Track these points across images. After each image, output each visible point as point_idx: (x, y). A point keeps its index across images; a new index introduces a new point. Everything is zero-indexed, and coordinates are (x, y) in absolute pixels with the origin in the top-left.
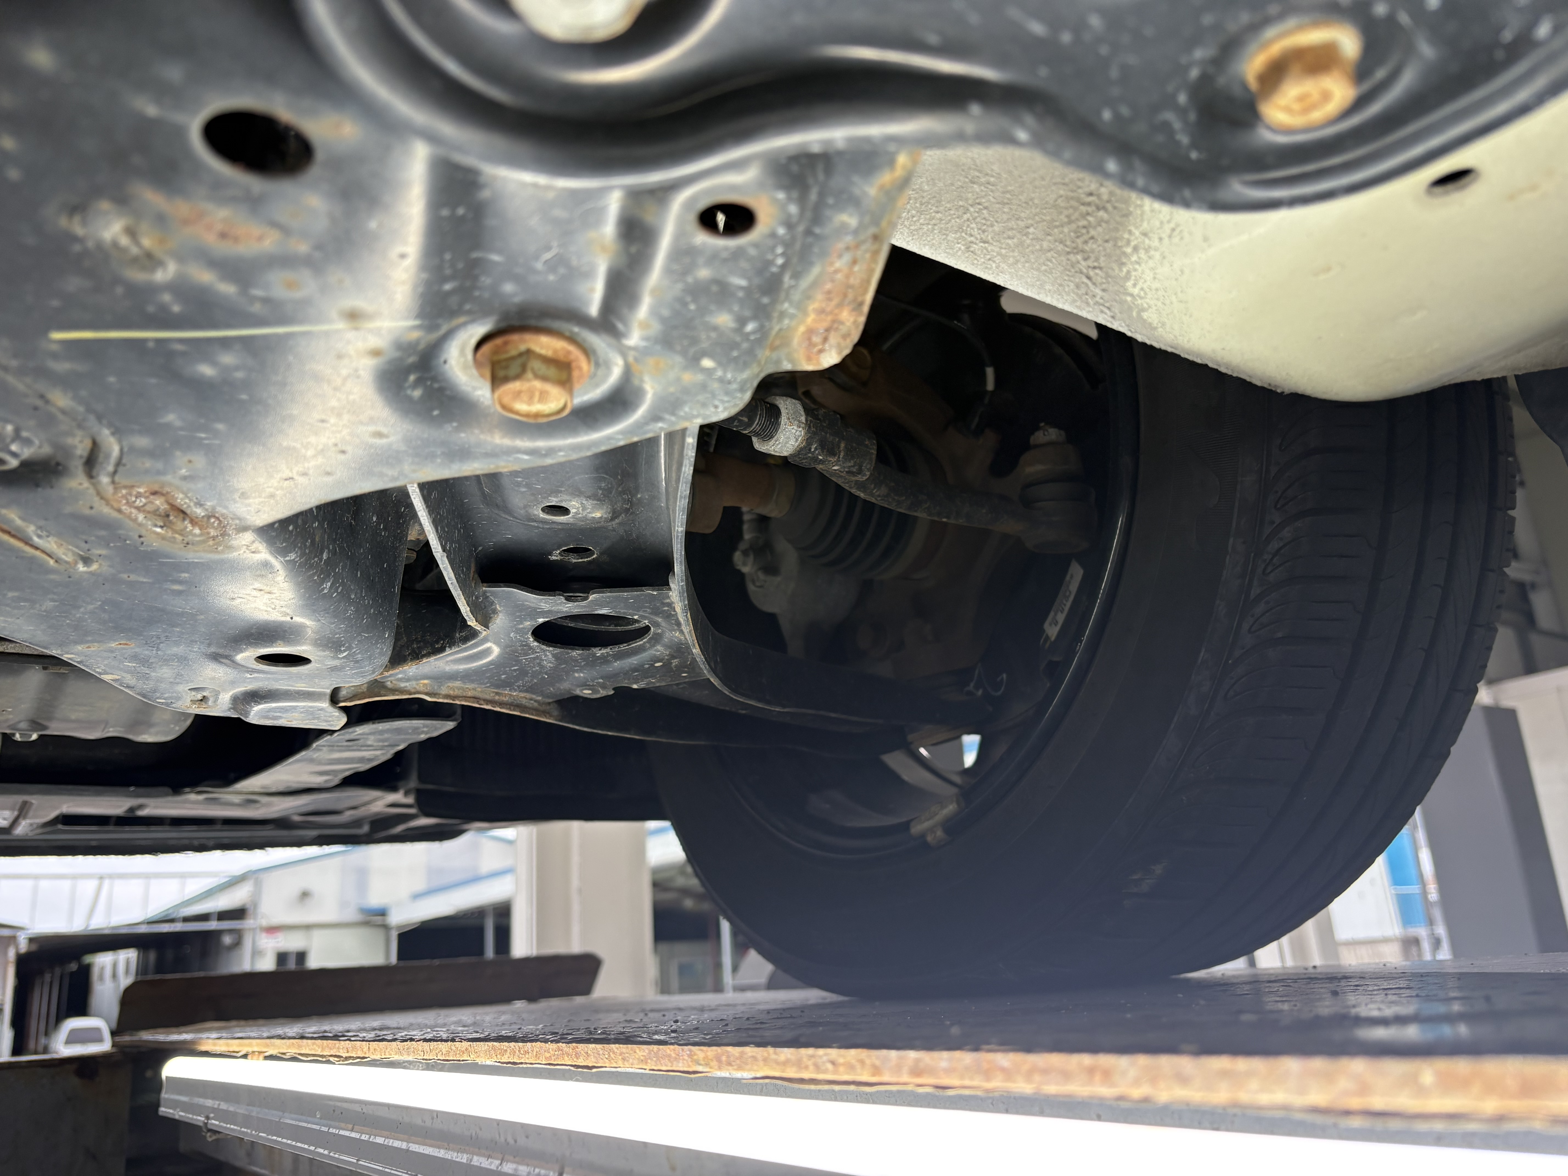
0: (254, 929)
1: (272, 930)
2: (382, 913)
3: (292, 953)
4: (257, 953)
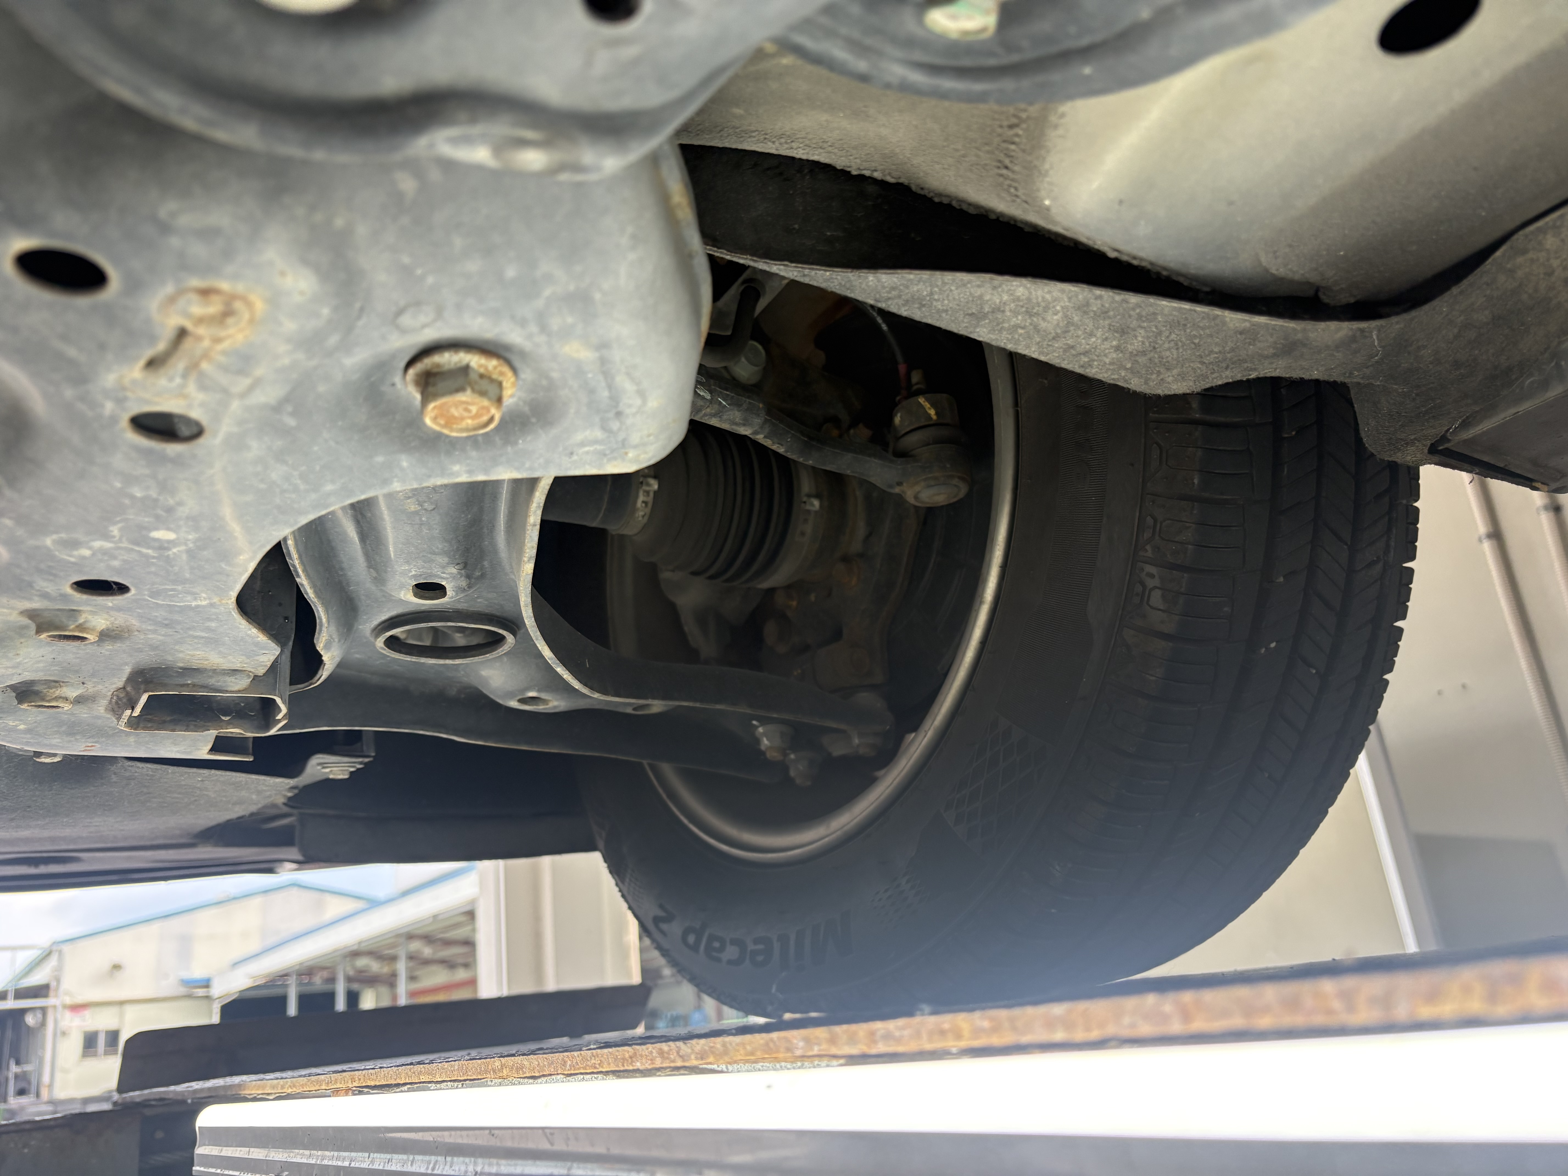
0: (59, 1008)
1: (77, 1008)
2: (205, 983)
3: (102, 1032)
4: (60, 1035)
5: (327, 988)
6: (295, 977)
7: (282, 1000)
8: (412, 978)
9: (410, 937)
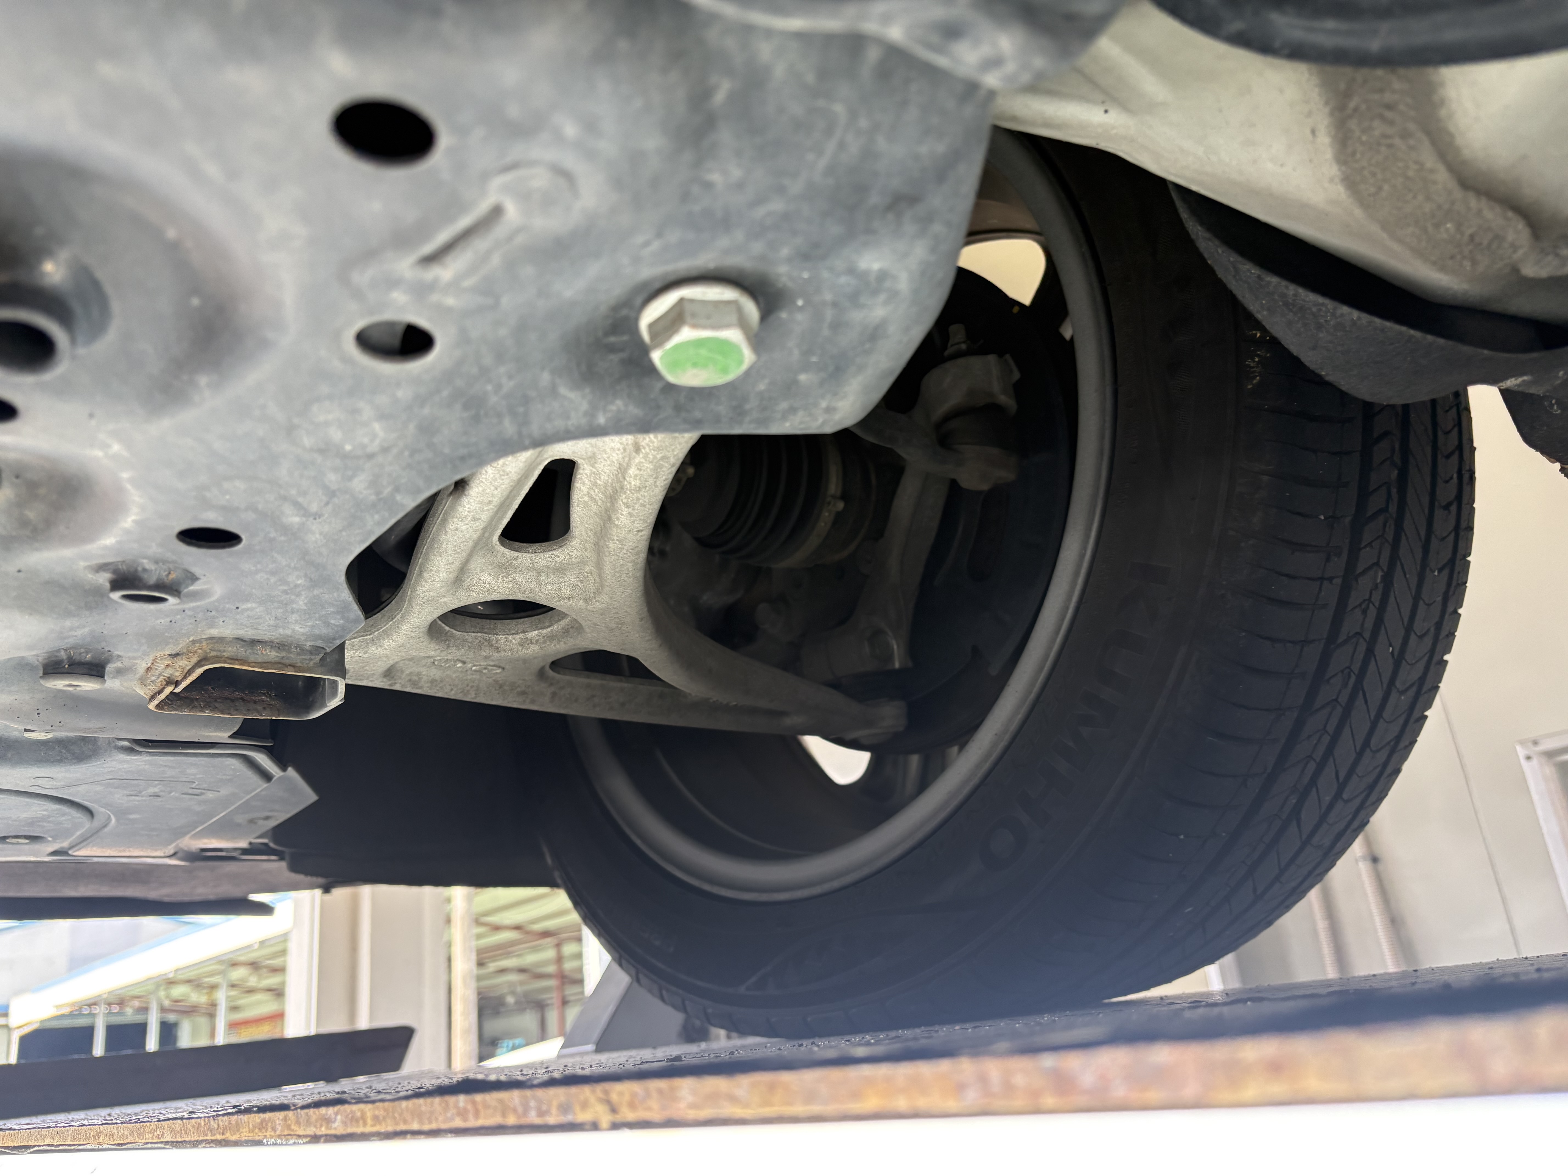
5: (138, 1018)
6: (103, 1007)
7: (88, 1032)
8: (234, 1009)
9: (234, 964)
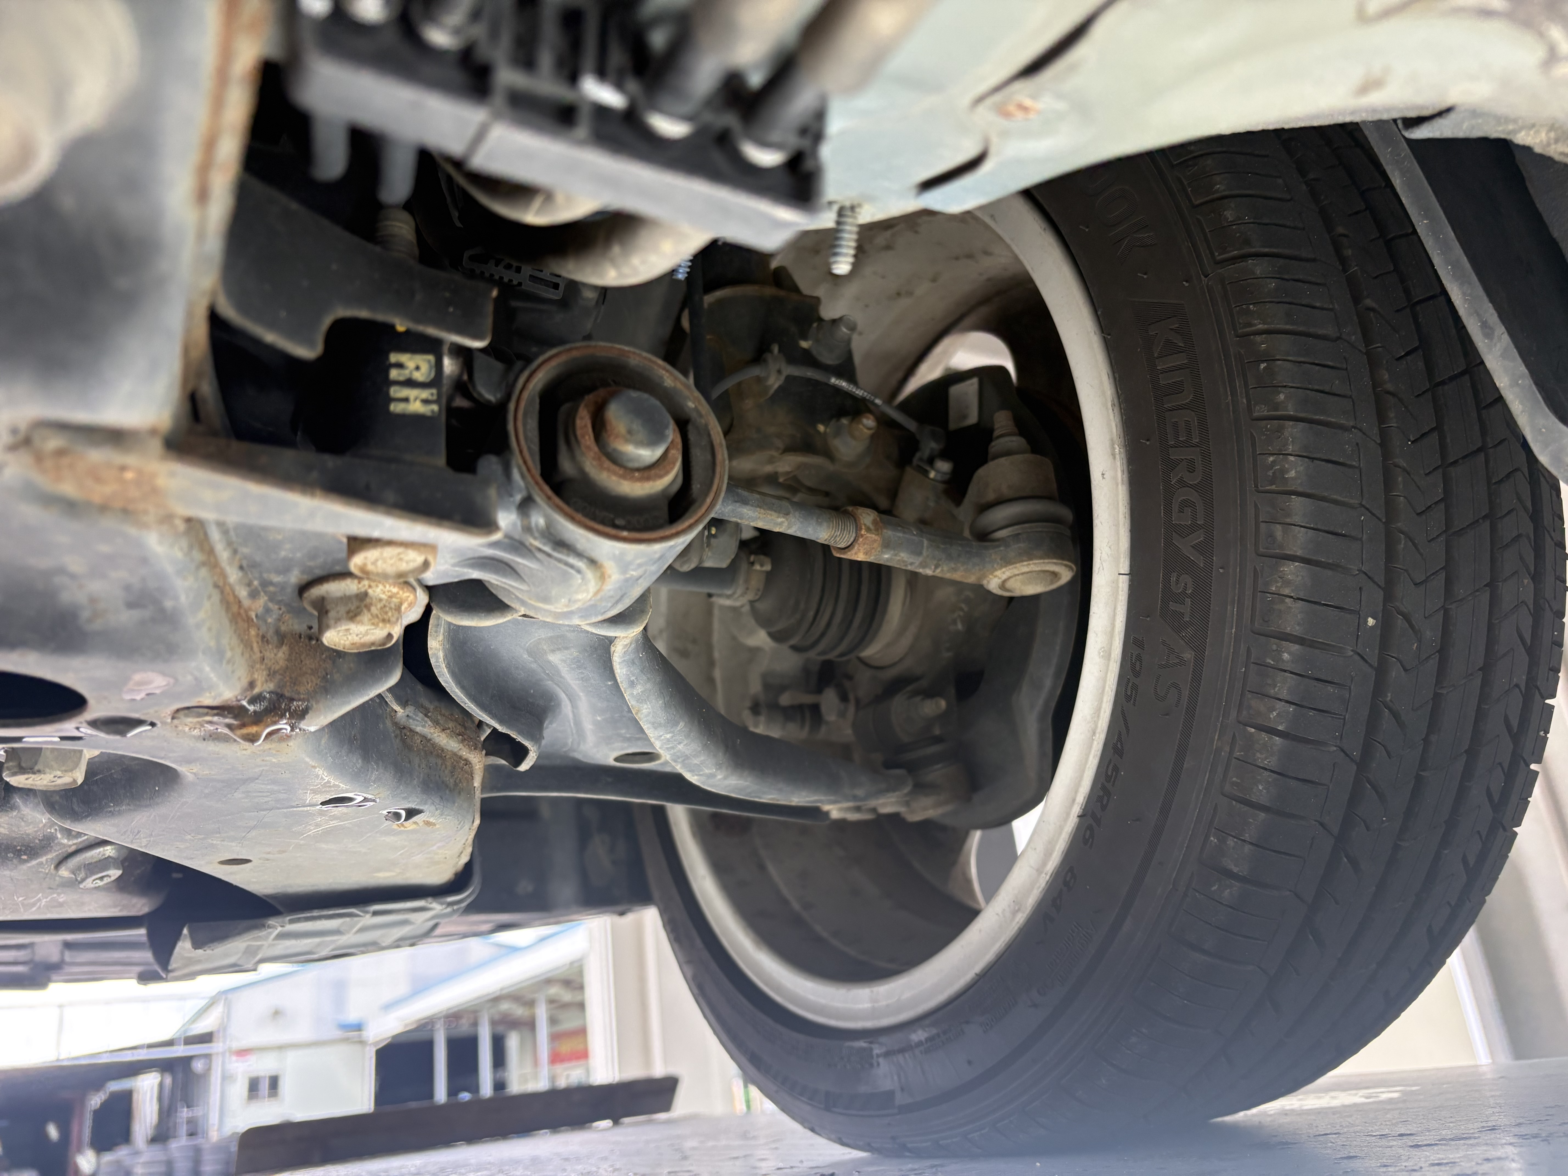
0: (223, 1054)
1: (243, 1053)
2: (358, 1027)
3: (265, 1077)
4: (227, 1078)
5: (470, 1031)
6: (442, 1022)
7: (431, 1044)
8: (553, 1021)
9: (550, 982)
